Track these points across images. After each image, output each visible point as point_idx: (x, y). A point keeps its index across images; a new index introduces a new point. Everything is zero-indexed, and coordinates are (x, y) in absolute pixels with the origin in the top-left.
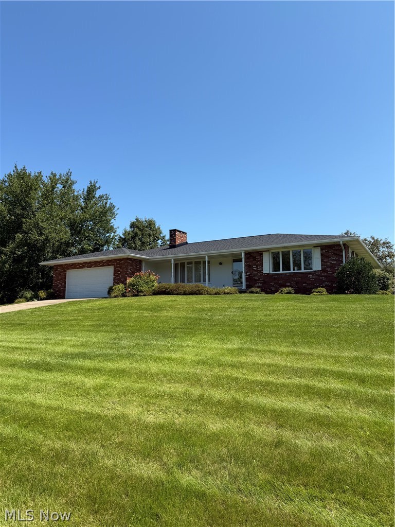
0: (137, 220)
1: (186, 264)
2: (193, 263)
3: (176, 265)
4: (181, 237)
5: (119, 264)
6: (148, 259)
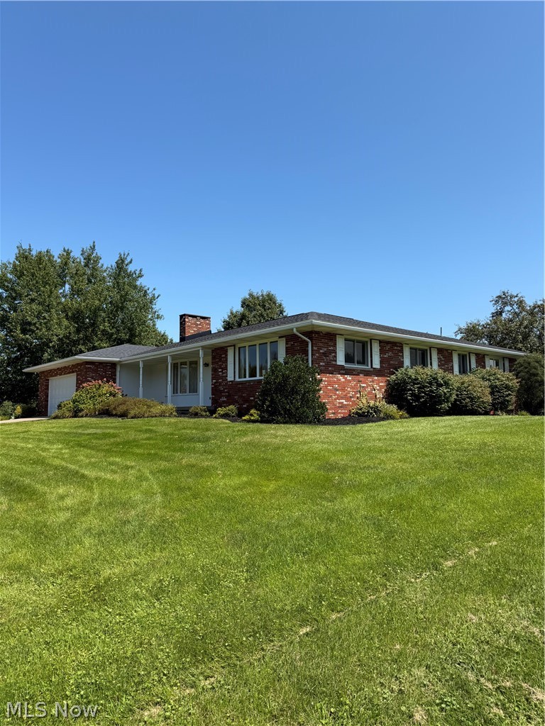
0: (251, 295)
1: (179, 364)
2: (188, 363)
3: (175, 367)
4: (197, 325)
5: (80, 370)
6: (120, 362)
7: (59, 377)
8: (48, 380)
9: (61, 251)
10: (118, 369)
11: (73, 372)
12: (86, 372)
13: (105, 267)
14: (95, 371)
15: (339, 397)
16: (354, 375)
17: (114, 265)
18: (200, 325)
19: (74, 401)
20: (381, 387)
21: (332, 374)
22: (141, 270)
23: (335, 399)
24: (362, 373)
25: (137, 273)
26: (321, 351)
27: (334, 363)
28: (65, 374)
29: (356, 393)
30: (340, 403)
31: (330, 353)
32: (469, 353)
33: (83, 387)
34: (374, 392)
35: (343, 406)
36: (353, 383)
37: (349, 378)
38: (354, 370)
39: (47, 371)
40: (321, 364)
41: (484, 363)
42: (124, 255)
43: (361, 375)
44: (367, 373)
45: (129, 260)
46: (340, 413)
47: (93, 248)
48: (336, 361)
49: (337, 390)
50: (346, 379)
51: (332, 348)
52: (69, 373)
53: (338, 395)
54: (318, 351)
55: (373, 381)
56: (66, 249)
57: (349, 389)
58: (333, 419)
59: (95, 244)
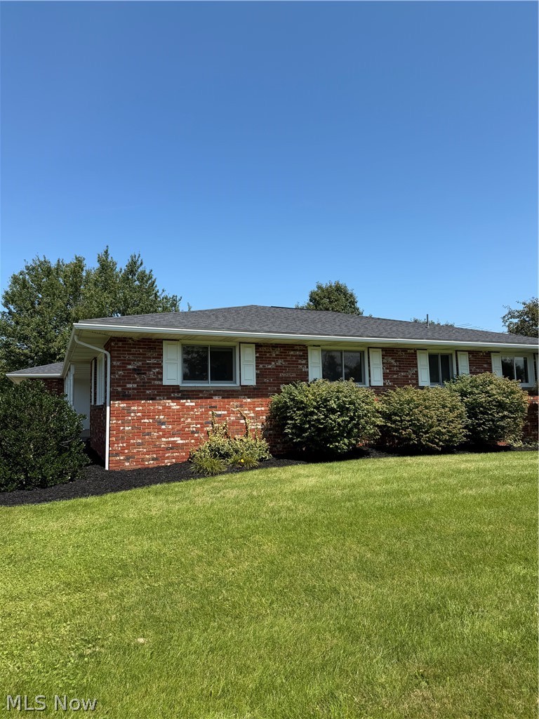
0: (319, 287)
15: (166, 434)
16: (201, 398)
20: (258, 414)
21: (152, 399)
22: (151, 271)
23: (159, 437)
24: (216, 395)
26: (130, 367)
27: (157, 382)
29: (203, 425)
30: (168, 443)
31: (150, 368)
32: (456, 351)
34: (242, 421)
35: (175, 446)
36: (198, 412)
37: (189, 403)
38: (201, 391)
40: (129, 386)
41: (490, 364)
42: (135, 257)
43: (216, 398)
44: (229, 394)
46: (168, 458)
47: (107, 253)
48: (161, 380)
49: (163, 424)
50: (183, 405)
51: (153, 361)
53: (163, 430)
54: (123, 367)
55: (241, 406)
57: (189, 420)
58: (152, 469)
59: (108, 248)
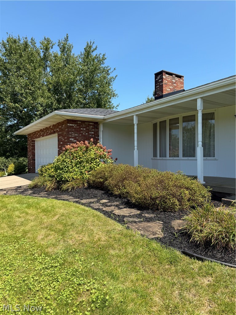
2: (180, 120)
3: (155, 128)
4: (173, 83)
5: (61, 130)
6: (104, 120)
7: (42, 138)
8: (34, 141)
9: (42, 39)
10: (101, 128)
11: (54, 132)
12: (68, 131)
13: (75, 56)
14: (78, 131)
17: (83, 51)
18: (175, 83)
19: (57, 168)
22: (104, 55)
25: (101, 56)
28: (46, 135)
33: (66, 150)
39: (32, 133)
42: (91, 42)
45: (94, 47)
47: (67, 39)
52: (51, 134)
56: (46, 38)
59: (68, 35)
